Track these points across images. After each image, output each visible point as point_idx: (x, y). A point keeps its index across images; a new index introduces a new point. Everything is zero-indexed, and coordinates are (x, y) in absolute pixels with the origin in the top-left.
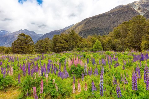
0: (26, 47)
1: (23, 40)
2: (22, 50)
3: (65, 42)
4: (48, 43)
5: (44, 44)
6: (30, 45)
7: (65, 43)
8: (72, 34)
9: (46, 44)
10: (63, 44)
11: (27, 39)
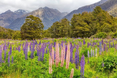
0: (34, 32)
1: (31, 24)
2: (30, 36)
3: (85, 23)
4: (65, 26)
5: (60, 27)
6: (39, 30)
7: (85, 26)
8: (97, 12)
9: (62, 27)
10: (81, 27)
11: (36, 22)
